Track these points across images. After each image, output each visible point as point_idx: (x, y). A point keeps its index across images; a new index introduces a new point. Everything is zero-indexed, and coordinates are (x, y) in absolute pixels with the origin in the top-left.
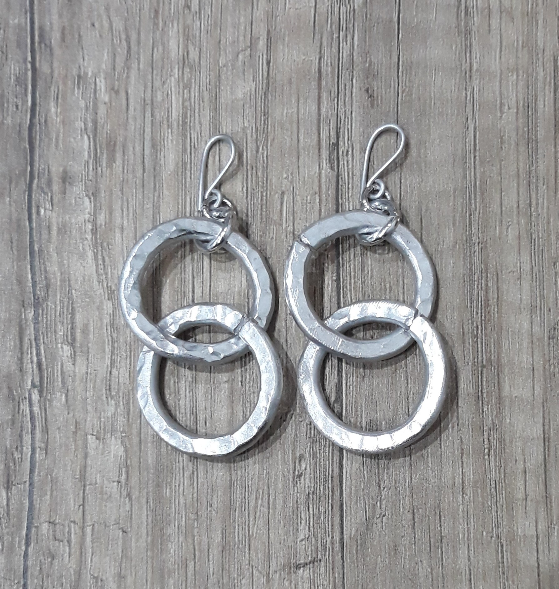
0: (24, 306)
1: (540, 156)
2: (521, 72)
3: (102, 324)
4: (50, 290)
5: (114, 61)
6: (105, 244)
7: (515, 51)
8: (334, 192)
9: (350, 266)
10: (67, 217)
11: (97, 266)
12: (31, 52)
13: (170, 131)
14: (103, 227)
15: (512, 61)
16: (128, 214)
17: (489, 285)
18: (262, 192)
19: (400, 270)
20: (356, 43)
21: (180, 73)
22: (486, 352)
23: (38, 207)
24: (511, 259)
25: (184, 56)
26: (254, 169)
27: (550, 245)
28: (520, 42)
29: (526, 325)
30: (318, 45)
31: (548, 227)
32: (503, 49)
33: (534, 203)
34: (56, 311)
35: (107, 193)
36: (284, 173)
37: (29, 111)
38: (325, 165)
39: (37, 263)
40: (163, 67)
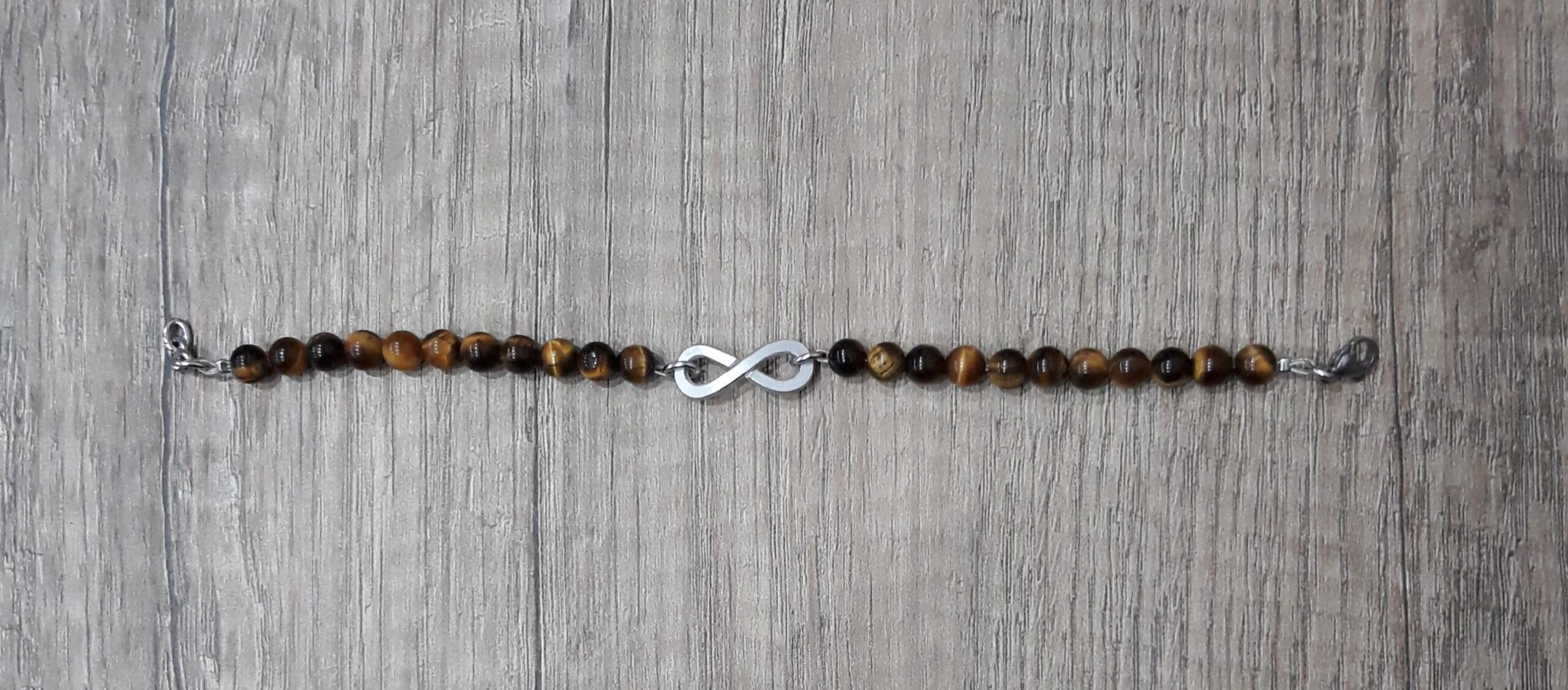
0: (159, 610)
1: (782, 422)
2: (759, 316)
3: (251, 631)
4: (190, 591)
5: (264, 306)
6: (255, 534)
7: (752, 289)
8: (531, 468)
9: (550, 560)
10: (210, 501)
11: (246, 561)
12: (164, 293)
13: (332, 393)
14: (253, 512)
15: (748, 304)
16: (283, 497)
17: (720, 581)
18: (444, 468)
19: (612, 563)
20: (557, 281)
21: (344, 321)
22: (716, 662)
23: (175, 489)
24: (744, 549)
25: (348, 301)
26: (435, 439)
27: (793, 532)
28: (759, 278)
29: (764, 632)
30: (512, 284)
31: (790, 511)
32: (738, 287)
33: (774, 482)
34: (197, 617)
35: (258, 471)
36: (471, 444)
37: (163, 368)
38: (521, 436)
39: (174, 557)
40: (323, 314)
